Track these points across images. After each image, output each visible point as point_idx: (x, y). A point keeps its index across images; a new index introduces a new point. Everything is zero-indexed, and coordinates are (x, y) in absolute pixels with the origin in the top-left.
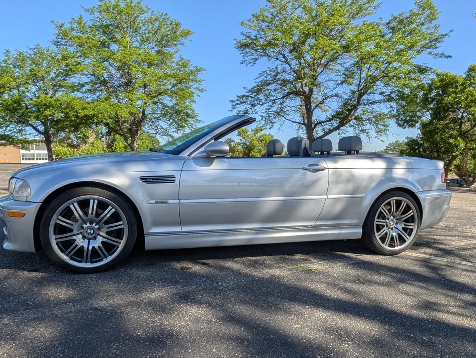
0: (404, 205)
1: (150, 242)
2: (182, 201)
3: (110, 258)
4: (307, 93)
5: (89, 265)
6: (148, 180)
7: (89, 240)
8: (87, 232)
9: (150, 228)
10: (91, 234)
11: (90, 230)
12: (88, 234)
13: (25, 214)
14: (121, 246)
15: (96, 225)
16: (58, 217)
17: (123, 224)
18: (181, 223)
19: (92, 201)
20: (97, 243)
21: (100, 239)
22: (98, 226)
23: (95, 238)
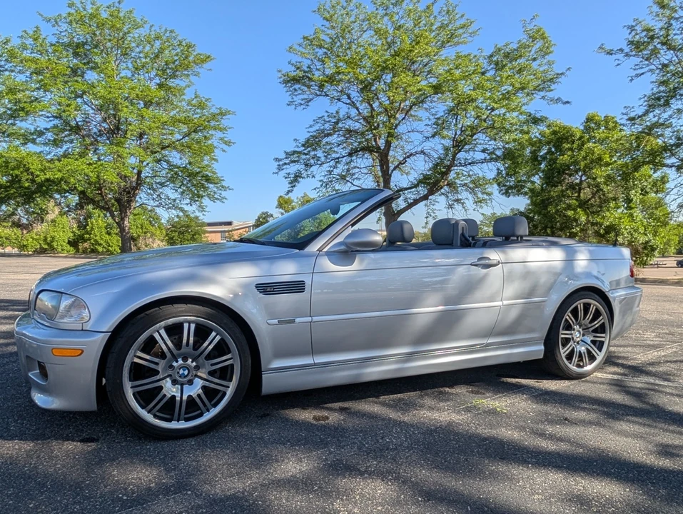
0: (592, 309)
1: (270, 383)
2: (315, 319)
3: (214, 412)
4: (382, 148)
5: (183, 425)
6: (268, 290)
7: (182, 385)
8: (178, 373)
9: (269, 362)
10: (186, 376)
11: (184, 370)
12: (180, 377)
13: (83, 351)
14: (229, 392)
15: (192, 362)
16: (135, 352)
17: (232, 359)
18: (313, 351)
19: (187, 324)
20: (195, 390)
21: (199, 383)
22: (194, 364)
23: (190, 382)
